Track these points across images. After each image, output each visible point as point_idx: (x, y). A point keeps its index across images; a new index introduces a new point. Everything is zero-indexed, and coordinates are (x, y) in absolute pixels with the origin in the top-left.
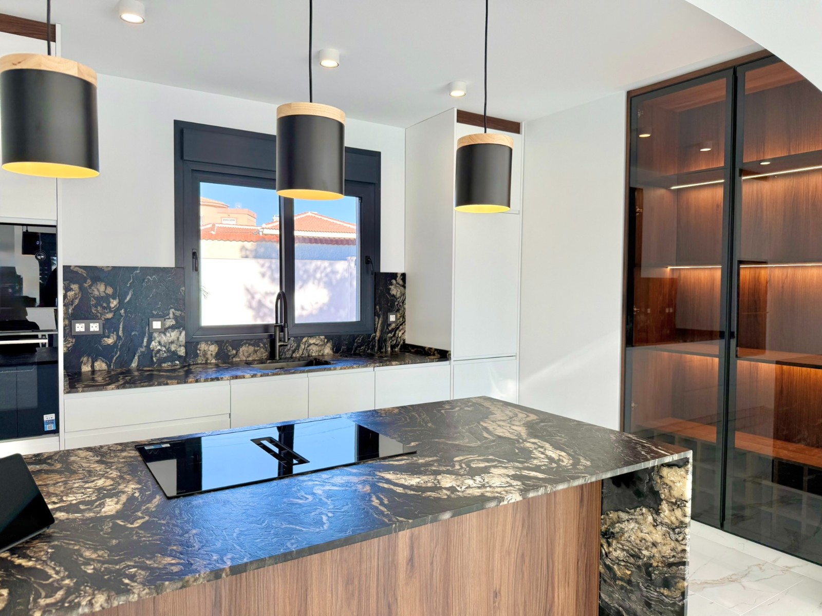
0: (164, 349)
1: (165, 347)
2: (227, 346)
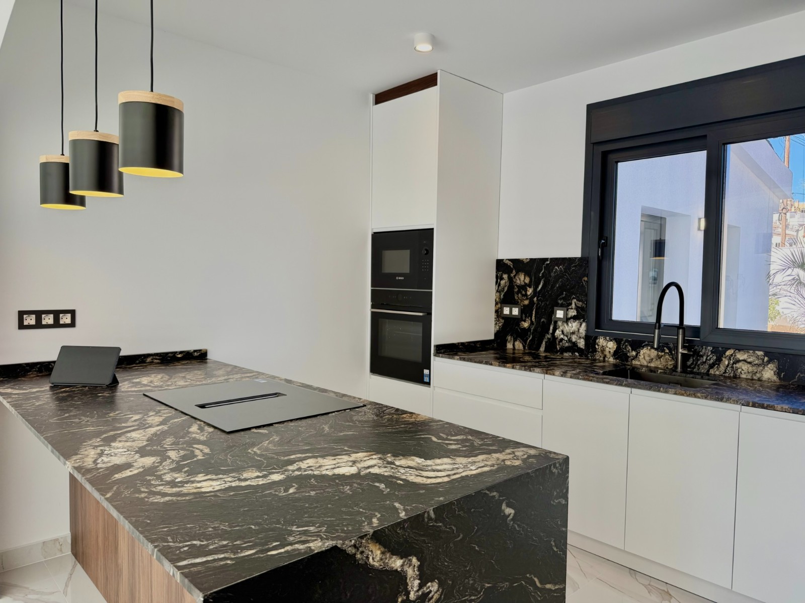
0: (566, 339)
1: (567, 336)
2: (626, 346)
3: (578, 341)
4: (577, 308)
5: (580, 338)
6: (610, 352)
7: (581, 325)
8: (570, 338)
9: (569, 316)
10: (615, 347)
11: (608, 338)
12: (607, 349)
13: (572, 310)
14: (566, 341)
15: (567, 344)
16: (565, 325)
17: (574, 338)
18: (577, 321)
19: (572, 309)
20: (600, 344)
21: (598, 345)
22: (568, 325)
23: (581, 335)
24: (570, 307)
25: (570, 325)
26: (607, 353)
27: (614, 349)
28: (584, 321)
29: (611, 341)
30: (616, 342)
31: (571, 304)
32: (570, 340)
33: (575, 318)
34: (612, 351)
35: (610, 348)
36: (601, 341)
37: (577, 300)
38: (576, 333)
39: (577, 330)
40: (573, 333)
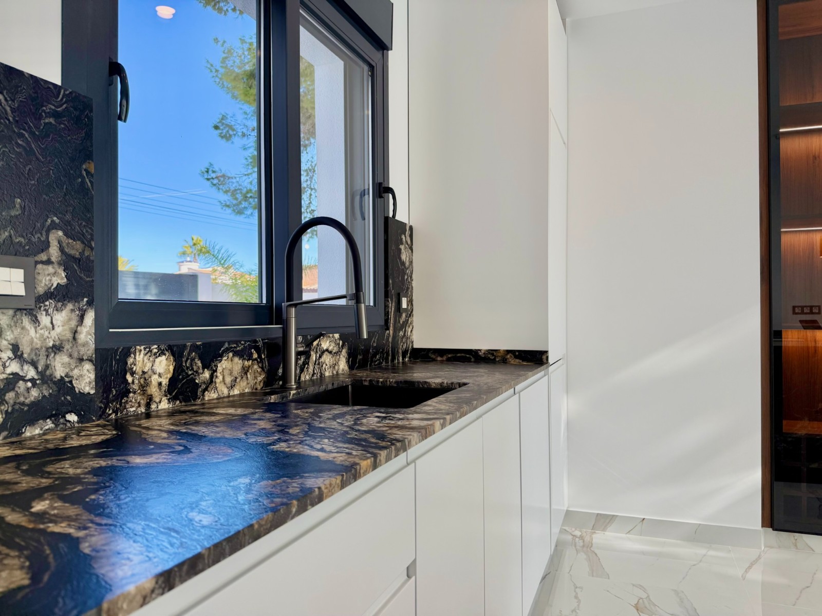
0: (31, 373)
1: (34, 364)
2: (193, 360)
3: (76, 372)
4: (68, 262)
5: (81, 360)
6: (160, 384)
7: (82, 318)
8: (47, 367)
9: (41, 290)
10: (171, 368)
11: (154, 348)
12: (155, 379)
13: (50, 269)
14: (32, 380)
15: (35, 393)
16: (26, 321)
17: (60, 366)
18: (70, 306)
19: (48, 262)
20: (138, 368)
21: (133, 374)
22: (35, 321)
23: (83, 350)
24: (43, 257)
25: (44, 320)
26: (153, 390)
27: (169, 376)
28: (90, 303)
29: (163, 353)
30: (173, 355)
31: (46, 246)
32: (45, 377)
33: (60, 295)
34: (165, 381)
35: (160, 375)
36: (140, 360)
37: (66, 234)
38: (67, 346)
39: (69, 335)
40: (57, 348)
